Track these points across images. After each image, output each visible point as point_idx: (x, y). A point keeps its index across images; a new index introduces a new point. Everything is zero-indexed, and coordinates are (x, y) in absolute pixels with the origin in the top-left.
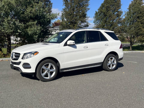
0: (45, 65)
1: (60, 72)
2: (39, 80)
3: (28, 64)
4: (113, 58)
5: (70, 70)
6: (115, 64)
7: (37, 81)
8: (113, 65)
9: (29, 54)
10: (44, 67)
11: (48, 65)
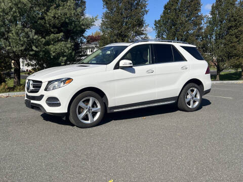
0: (83, 100)
1: (109, 112)
2: (73, 125)
3: (55, 99)
4: (195, 90)
5: (124, 109)
6: (198, 100)
7: (71, 127)
8: (194, 102)
9: (56, 83)
10: (81, 104)
11: (88, 101)
